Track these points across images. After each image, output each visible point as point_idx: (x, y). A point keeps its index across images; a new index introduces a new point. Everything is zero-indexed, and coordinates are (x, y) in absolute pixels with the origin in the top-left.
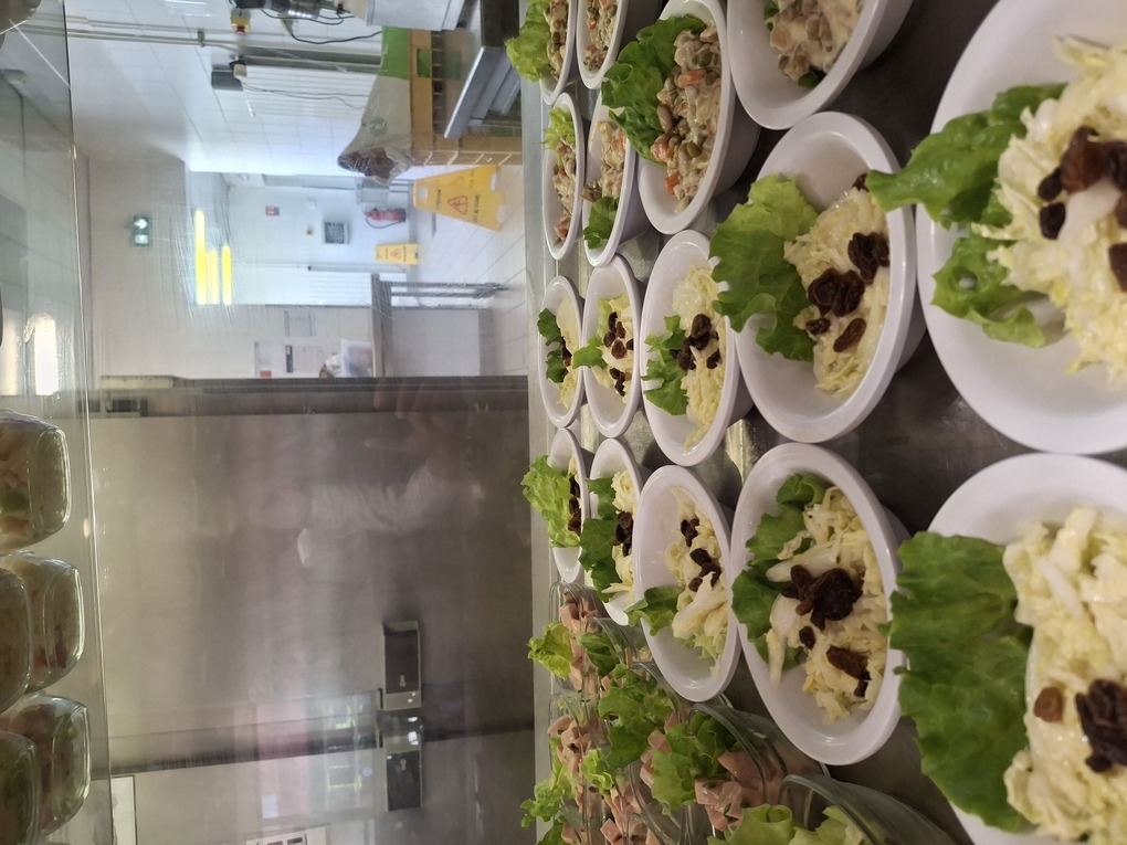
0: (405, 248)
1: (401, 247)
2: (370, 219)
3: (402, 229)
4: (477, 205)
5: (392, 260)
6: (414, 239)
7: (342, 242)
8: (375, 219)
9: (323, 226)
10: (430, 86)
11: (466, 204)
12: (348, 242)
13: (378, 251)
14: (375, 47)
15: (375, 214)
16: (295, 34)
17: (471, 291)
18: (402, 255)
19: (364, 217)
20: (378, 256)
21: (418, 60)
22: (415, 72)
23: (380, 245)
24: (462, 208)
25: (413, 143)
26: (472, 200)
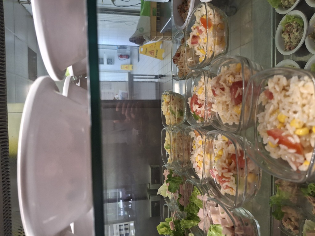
0: (129, 66)
1: (128, 66)
2: (120, 58)
3: (128, 61)
4: (157, 53)
5: (125, 69)
6: (131, 63)
7: (112, 64)
8: (121, 57)
9: (107, 60)
10: (156, 18)
11: (154, 52)
12: (114, 64)
13: (121, 67)
14: (138, 8)
15: (121, 56)
16: (115, 4)
17: (154, 77)
18: (128, 67)
19: (118, 57)
20: (122, 68)
21: (153, 11)
22: (152, 14)
23: (122, 65)
24: (153, 54)
25: (151, 34)
26: (155, 51)
